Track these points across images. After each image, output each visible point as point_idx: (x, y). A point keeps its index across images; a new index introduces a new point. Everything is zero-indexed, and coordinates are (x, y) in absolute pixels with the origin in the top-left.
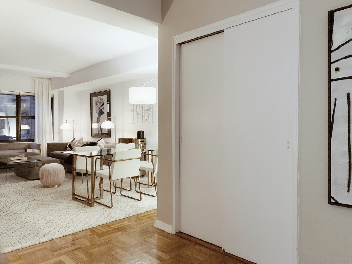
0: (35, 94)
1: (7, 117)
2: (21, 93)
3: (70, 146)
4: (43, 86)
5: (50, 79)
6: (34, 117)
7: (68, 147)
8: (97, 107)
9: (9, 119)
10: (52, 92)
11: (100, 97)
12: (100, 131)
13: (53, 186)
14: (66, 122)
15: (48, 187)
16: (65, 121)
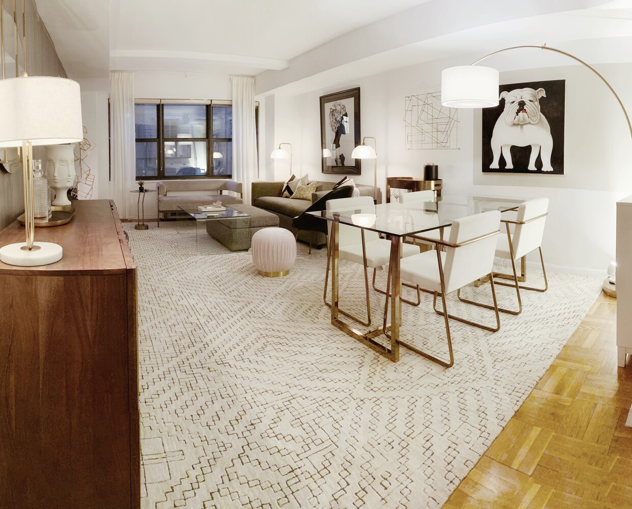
0: (231, 102)
1: (194, 140)
2: (213, 102)
3: (288, 188)
4: (243, 89)
5: (253, 77)
6: (231, 139)
7: (284, 191)
8: (334, 120)
9: (196, 143)
10: (257, 98)
11: (338, 102)
12: (339, 163)
13: (276, 274)
14: (280, 148)
15: (267, 275)
16: (276, 145)
